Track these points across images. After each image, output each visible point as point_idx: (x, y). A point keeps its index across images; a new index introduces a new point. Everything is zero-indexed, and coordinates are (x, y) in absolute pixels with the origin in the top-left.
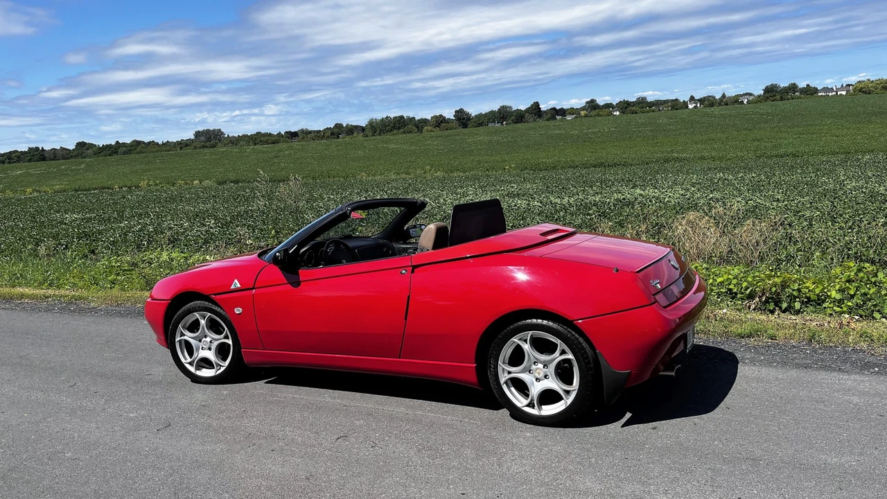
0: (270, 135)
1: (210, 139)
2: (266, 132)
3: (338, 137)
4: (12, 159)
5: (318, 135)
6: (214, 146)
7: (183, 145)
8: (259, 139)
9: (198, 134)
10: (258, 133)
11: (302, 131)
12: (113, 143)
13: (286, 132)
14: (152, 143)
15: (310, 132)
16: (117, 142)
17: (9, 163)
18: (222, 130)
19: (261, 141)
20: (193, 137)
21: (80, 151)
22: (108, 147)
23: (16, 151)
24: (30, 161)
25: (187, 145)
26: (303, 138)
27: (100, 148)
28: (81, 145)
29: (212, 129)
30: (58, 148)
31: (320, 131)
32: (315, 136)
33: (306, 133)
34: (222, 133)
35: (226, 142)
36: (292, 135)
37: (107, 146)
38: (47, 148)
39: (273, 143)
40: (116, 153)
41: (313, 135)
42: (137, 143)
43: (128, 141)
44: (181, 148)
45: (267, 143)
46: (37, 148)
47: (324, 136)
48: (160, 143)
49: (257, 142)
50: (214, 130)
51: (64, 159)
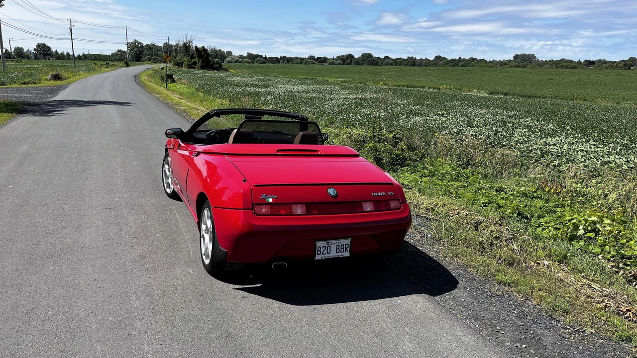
0: (572, 61)
1: (524, 61)
2: (568, 59)
3: (630, 69)
4: (397, 63)
5: (613, 65)
6: (524, 67)
7: (503, 64)
8: (561, 65)
9: (516, 57)
10: (563, 60)
11: (599, 61)
12: (457, 58)
13: (586, 61)
14: (483, 60)
15: (606, 62)
16: (460, 58)
17: (395, 65)
18: (535, 55)
19: (562, 66)
20: (512, 59)
21: (436, 62)
22: (453, 61)
23: (401, 58)
24: (406, 65)
25: (505, 64)
26: (598, 66)
27: (448, 61)
28: (438, 58)
29: (527, 53)
30: (424, 58)
31: (615, 62)
32: (609, 66)
33: (602, 63)
34: (535, 57)
35: (534, 64)
36: (590, 63)
37: (453, 59)
38: (418, 58)
39: (572, 68)
40: (457, 65)
41: (607, 64)
42: (473, 59)
43: (467, 58)
44: (501, 66)
45: (566, 67)
46: (412, 57)
47: (617, 66)
48: (488, 61)
49: (559, 66)
50: (529, 55)
51: (426, 66)
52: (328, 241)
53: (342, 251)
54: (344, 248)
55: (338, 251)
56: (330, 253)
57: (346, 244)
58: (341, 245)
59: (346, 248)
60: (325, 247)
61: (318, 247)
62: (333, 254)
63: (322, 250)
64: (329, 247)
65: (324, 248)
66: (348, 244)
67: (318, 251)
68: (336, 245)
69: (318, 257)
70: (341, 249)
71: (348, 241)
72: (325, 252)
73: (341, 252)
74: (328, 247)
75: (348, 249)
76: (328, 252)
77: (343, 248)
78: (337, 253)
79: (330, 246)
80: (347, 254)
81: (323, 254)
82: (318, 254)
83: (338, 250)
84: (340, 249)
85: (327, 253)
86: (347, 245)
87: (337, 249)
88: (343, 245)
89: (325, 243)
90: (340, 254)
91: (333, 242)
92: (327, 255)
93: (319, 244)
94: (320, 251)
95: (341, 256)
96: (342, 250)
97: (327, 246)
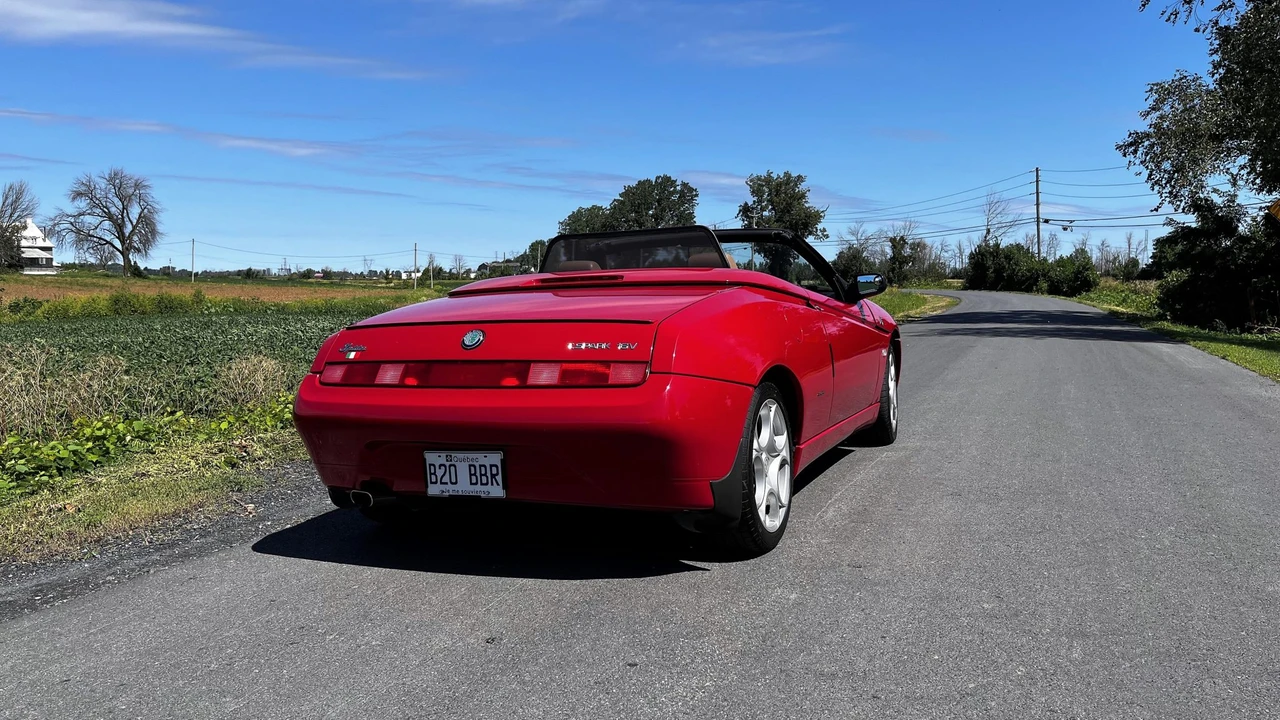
52: (449, 453)
53: (484, 481)
54: (489, 475)
55: (474, 481)
56: (456, 483)
57: (491, 466)
58: (480, 466)
59: (493, 476)
60: (444, 465)
61: (430, 465)
62: (464, 487)
63: (440, 473)
64: (453, 468)
65: (443, 468)
66: (496, 466)
67: (431, 474)
68: (467, 464)
69: (433, 490)
70: (481, 475)
71: (496, 458)
72: (446, 479)
73: (482, 484)
74: (450, 466)
75: (499, 478)
76: (454, 480)
77: (485, 475)
78: (471, 484)
79: (455, 466)
80: (497, 491)
81: (441, 483)
82: (432, 483)
83: (474, 478)
84: (478, 474)
85: (452, 483)
86: (494, 471)
87: (471, 475)
88: (485, 466)
89: (443, 455)
90: (479, 487)
91: (461, 455)
92: (450, 487)
93: (432, 458)
94: (435, 474)
95: (483, 495)
96: (484, 478)
97: (448, 464)
